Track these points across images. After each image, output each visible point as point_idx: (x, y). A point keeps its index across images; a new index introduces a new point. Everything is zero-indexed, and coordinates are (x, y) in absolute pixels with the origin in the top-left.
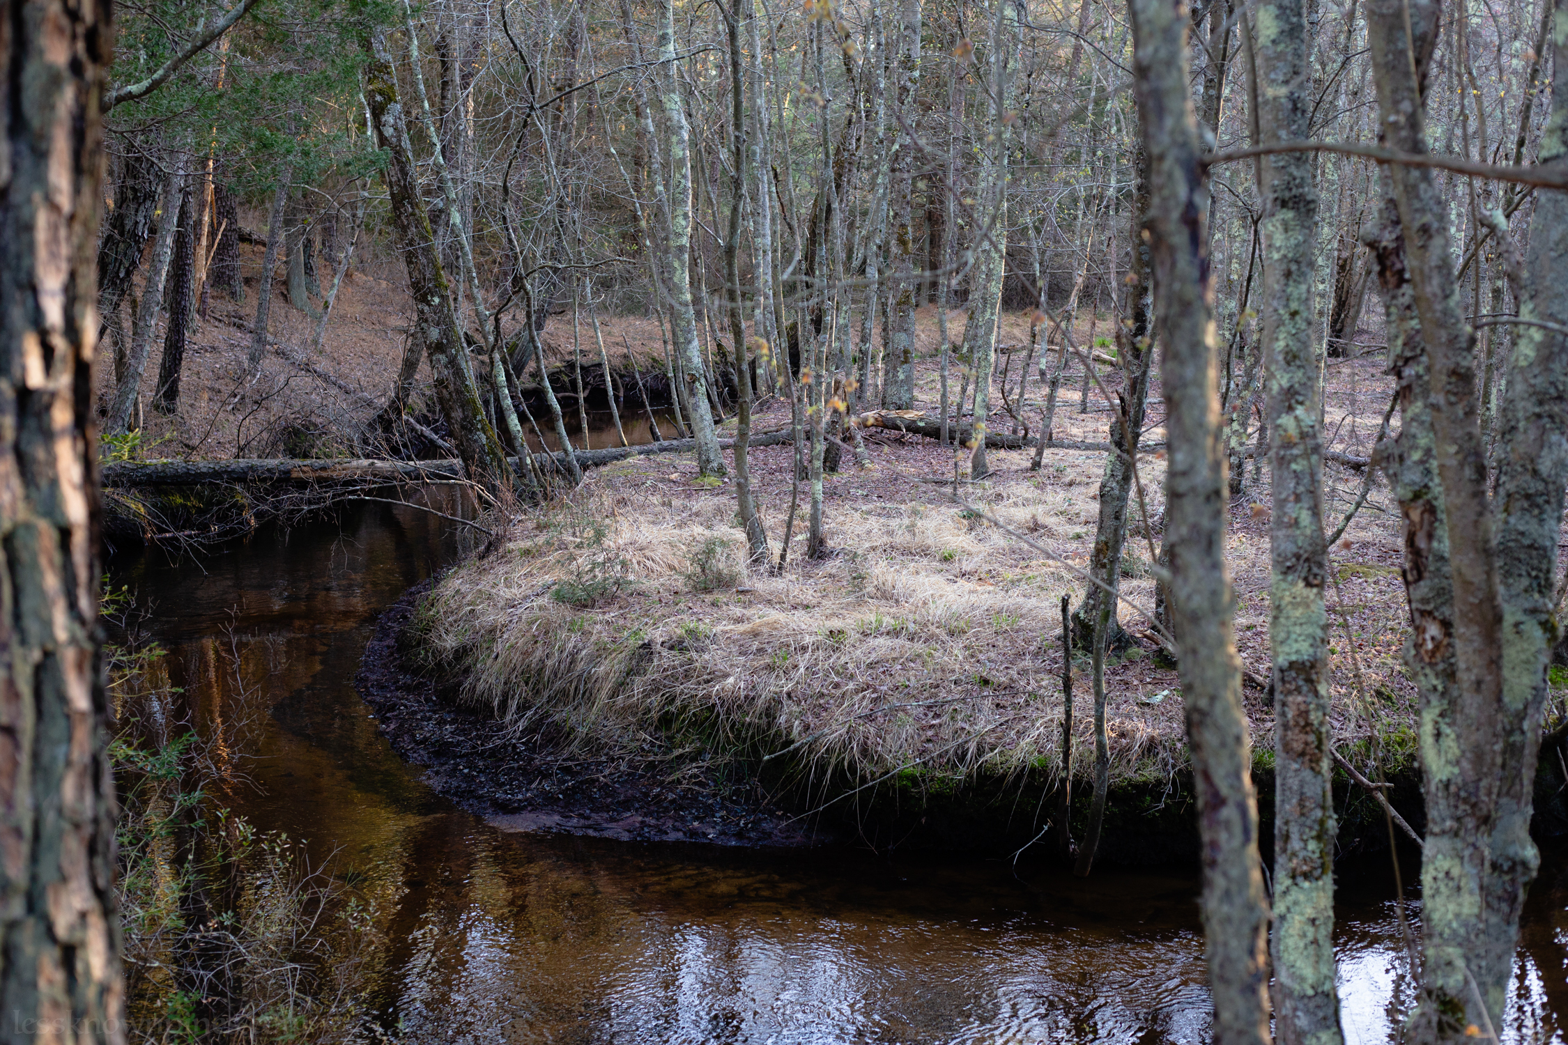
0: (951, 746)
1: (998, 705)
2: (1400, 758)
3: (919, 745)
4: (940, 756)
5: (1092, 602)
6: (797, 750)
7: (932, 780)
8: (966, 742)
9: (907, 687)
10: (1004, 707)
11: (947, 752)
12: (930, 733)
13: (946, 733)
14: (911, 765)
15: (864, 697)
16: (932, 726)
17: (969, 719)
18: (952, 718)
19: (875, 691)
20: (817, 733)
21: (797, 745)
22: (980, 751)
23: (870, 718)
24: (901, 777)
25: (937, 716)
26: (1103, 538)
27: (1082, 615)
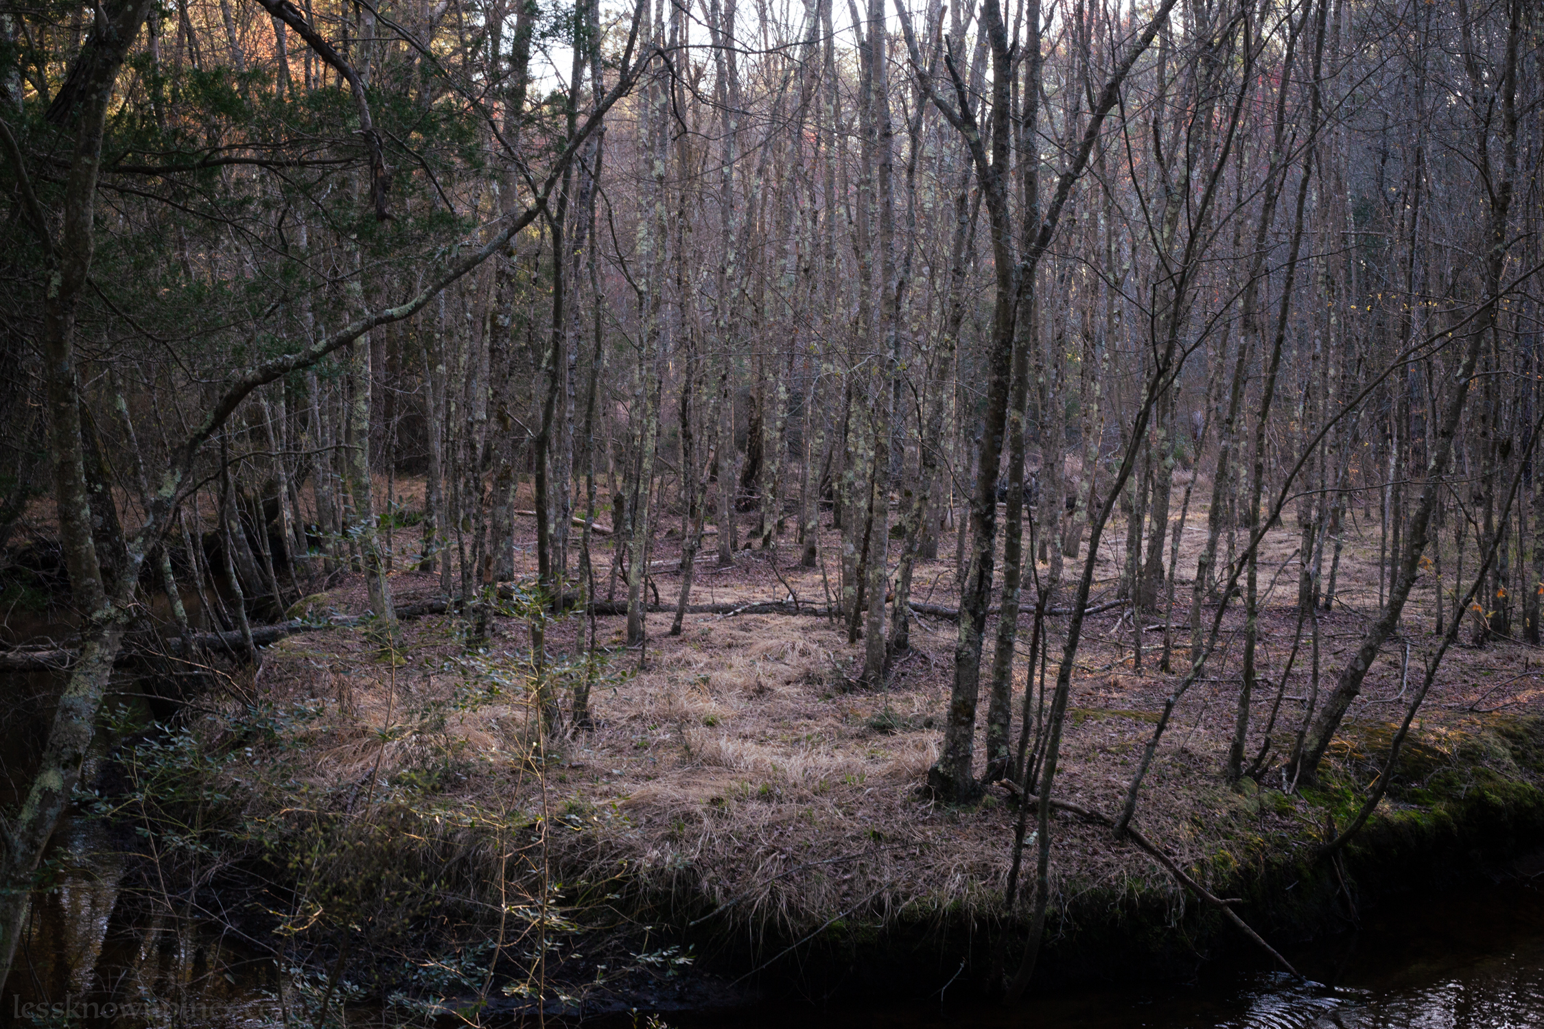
0: (867, 898)
1: (896, 857)
2: (1226, 876)
3: (838, 899)
4: (860, 908)
5: (950, 756)
6: (722, 913)
7: (857, 931)
8: (880, 893)
9: (809, 847)
10: (902, 858)
11: (865, 904)
12: (845, 887)
13: (860, 886)
14: (837, 919)
15: (775, 859)
16: (845, 881)
17: (876, 871)
18: (861, 872)
19: (782, 852)
20: (740, 897)
21: (721, 908)
22: (896, 901)
23: (786, 878)
24: (830, 929)
25: (846, 871)
26: (961, 698)
27: (941, 769)
